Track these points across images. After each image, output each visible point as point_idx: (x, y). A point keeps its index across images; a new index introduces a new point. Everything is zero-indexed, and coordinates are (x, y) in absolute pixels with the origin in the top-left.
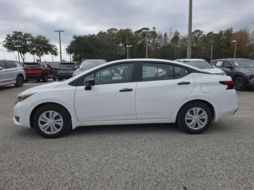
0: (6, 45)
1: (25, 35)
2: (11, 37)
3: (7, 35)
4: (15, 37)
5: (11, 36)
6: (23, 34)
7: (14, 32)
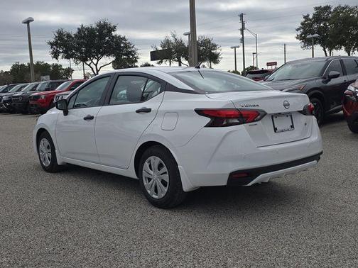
0: (301, 35)
1: (336, 10)
2: (311, 20)
3: (305, 17)
4: (317, 18)
5: (311, 17)
6: (332, 10)
7: (316, 8)
